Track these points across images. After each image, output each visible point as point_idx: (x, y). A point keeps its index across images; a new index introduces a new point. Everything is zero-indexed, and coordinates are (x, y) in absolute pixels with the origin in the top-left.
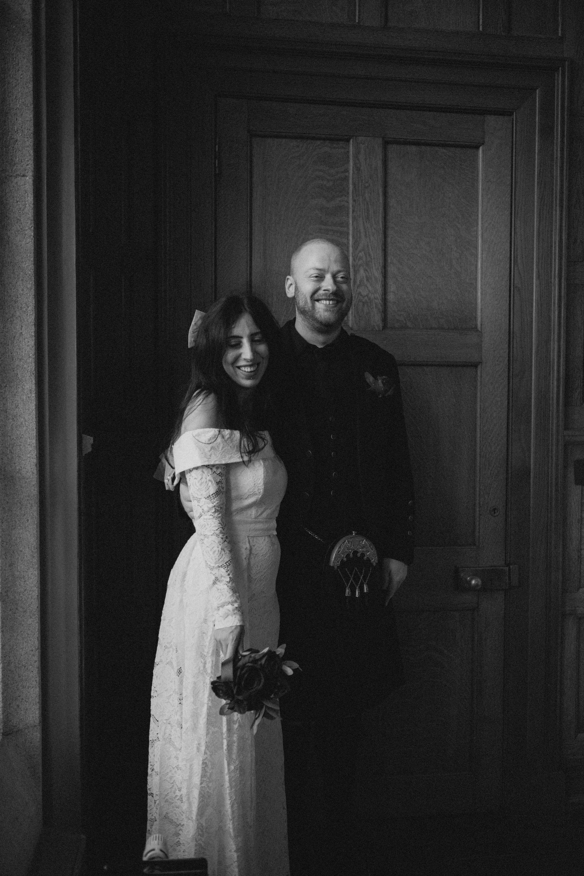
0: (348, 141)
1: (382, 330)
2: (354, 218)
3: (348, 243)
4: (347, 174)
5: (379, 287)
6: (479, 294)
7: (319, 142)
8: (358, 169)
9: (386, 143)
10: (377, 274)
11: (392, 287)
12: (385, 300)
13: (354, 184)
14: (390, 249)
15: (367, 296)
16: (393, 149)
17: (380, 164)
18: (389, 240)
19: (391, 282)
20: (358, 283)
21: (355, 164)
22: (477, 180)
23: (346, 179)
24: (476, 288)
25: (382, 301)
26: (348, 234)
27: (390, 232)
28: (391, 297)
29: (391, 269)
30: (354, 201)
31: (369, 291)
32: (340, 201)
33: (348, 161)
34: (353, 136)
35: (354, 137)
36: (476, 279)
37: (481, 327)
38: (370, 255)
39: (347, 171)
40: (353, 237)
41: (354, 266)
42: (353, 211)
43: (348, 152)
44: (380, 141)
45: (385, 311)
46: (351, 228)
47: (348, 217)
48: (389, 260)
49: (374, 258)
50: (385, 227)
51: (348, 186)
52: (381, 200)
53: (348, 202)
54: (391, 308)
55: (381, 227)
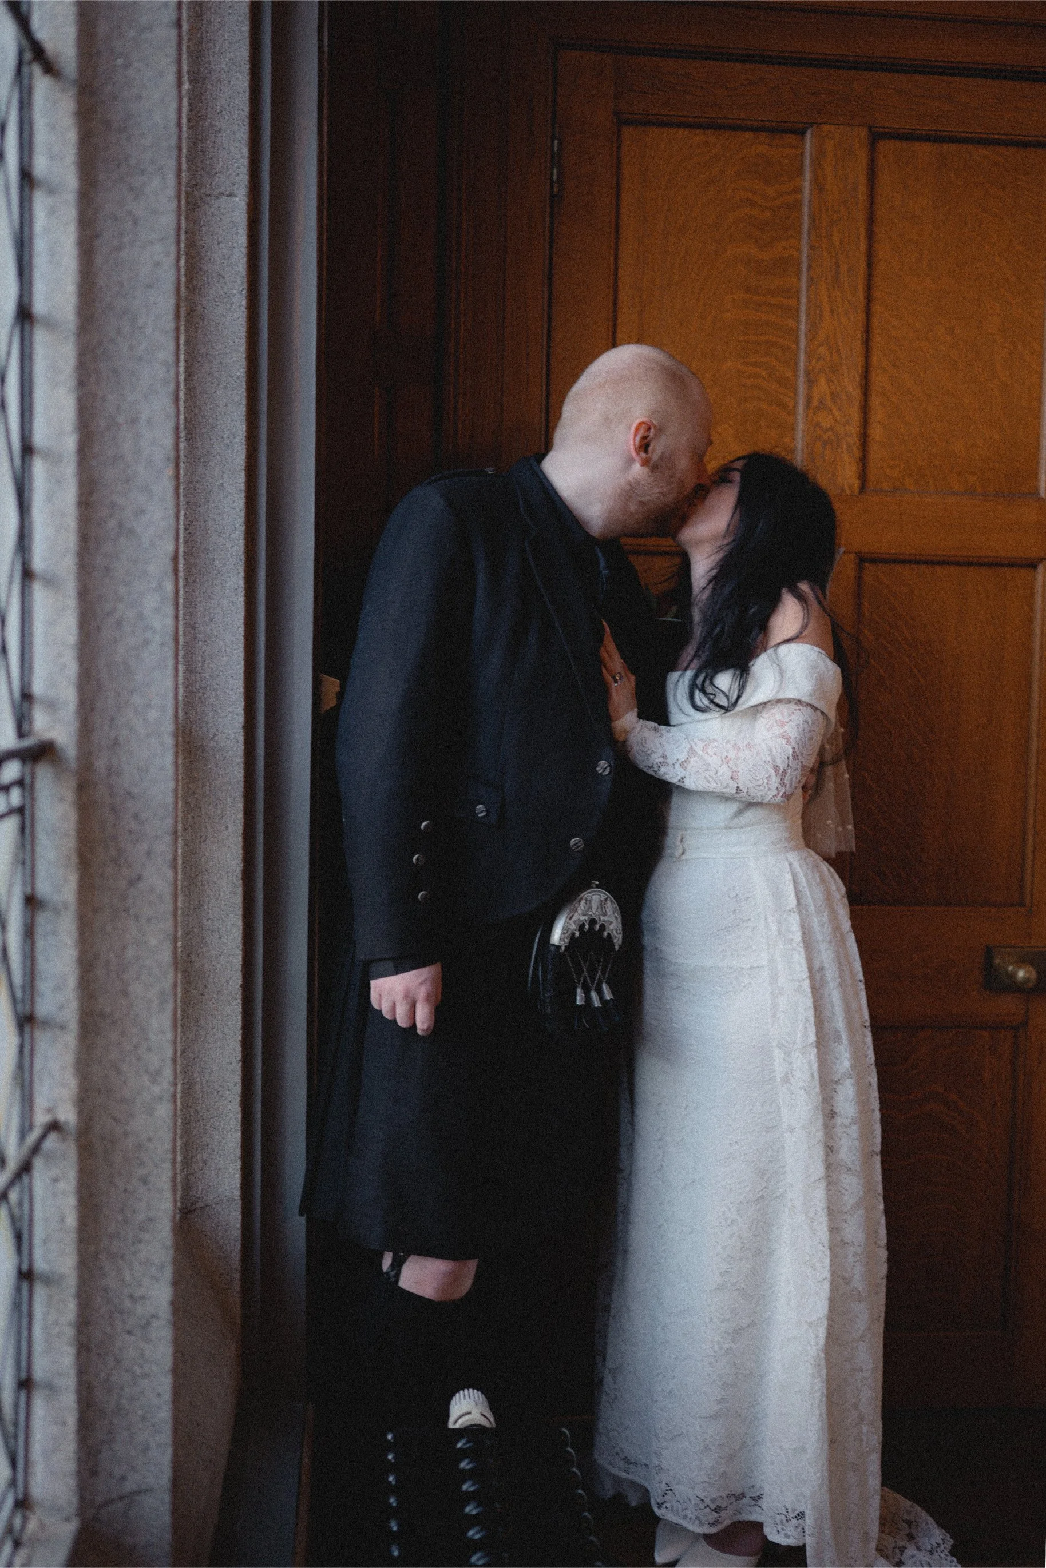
0: (803, 133)
1: (859, 494)
2: (811, 282)
3: (798, 329)
4: (798, 196)
5: (855, 413)
7: (748, 135)
8: (819, 186)
9: (875, 137)
10: (852, 388)
11: (878, 413)
12: (864, 438)
13: (812, 218)
14: (878, 341)
15: (832, 429)
16: (887, 147)
17: (863, 176)
18: (875, 322)
19: (875, 401)
20: (815, 402)
21: (815, 178)
23: (797, 205)
24: (1038, 416)
25: (860, 441)
26: (798, 311)
27: (877, 308)
28: (876, 432)
29: (878, 379)
30: (812, 247)
31: (836, 420)
32: (785, 248)
33: (801, 174)
34: (811, 125)
35: (814, 126)
36: (1041, 400)
38: (838, 351)
39: (799, 190)
40: (808, 316)
41: (808, 373)
42: (809, 268)
43: (802, 154)
44: (864, 132)
45: (863, 460)
46: (804, 300)
47: (799, 279)
48: (874, 361)
49: (847, 358)
50: (869, 299)
51: (799, 219)
52: (863, 247)
53: (799, 250)
54: (877, 454)
55: (862, 298)
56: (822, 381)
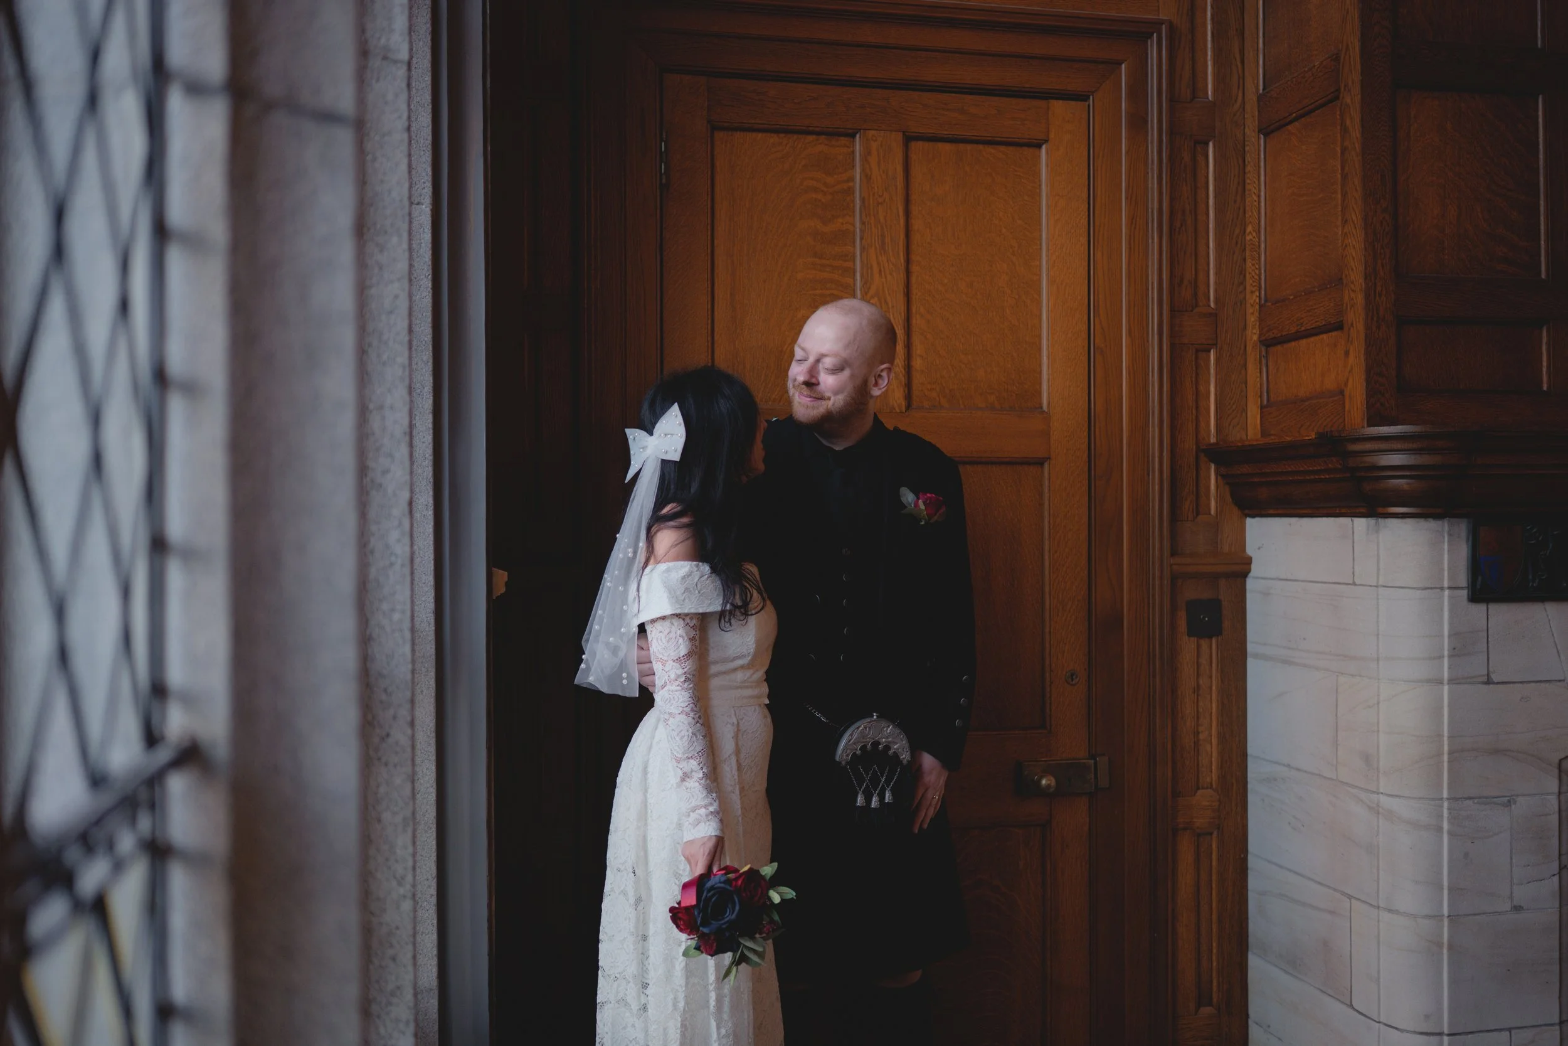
0: (853, 136)
1: (906, 411)
2: (863, 249)
3: (855, 284)
4: (851, 184)
6: (1044, 359)
7: (811, 138)
8: (867, 177)
9: (909, 139)
13: (863, 200)
14: (916, 293)
16: (917, 147)
17: (900, 169)
18: (913, 279)
21: (863, 170)
22: (1040, 195)
23: (850, 191)
24: (1040, 349)
25: (905, 369)
26: (854, 272)
27: (915, 268)
28: (917, 363)
29: (917, 322)
30: (863, 223)
32: (842, 224)
33: (854, 166)
34: (859, 130)
35: (862, 131)
36: (1040, 337)
37: (1048, 407)
38: (886, 301)
39: (852, 179)
40: (862, 276)
42: (862, 239)
43: (853, 152)
44: (899, 136)
45: (909, 385)
46: (858, 263)
47: (854, 246)
48: (914, 309)
49: (893, 307)
50: (908, 261)
51: (853, 201)
52: (902, 221)
53: (853, 225)
54: (918, 379)
55: (902, 261)
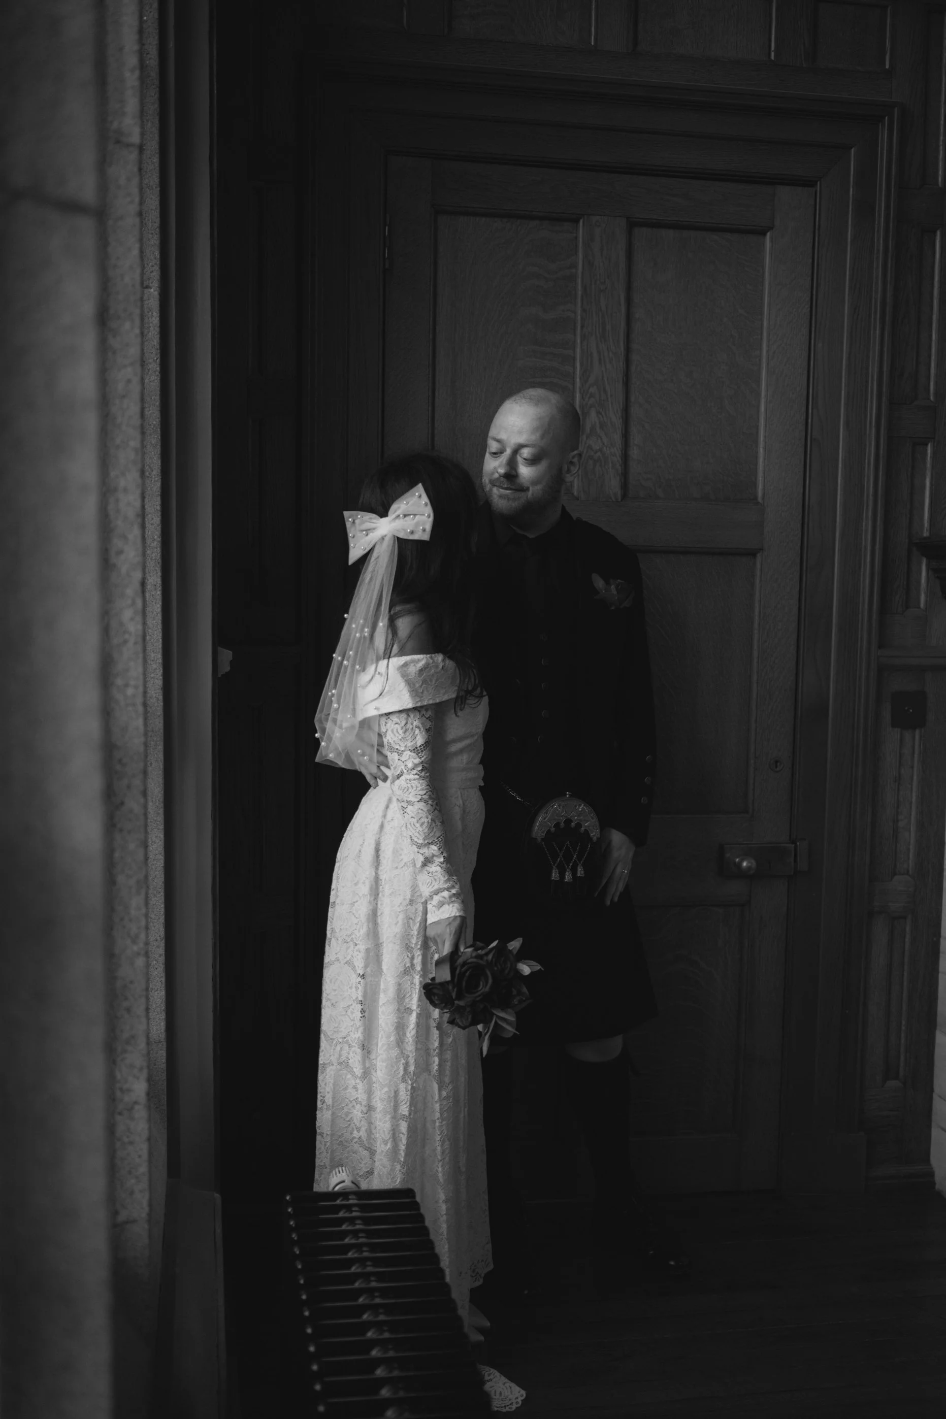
0: (577, 221)
1: (622, 500)
2: (583, 337)
3: (574, 372)
4: (574, 271)
5: (617, 438)
6: (761, 450)
7: (534, 223)
8: (589, 263)
9: (632, 225)
10: (616, 419)
11: (636, 438)
12: (625, 457)
13: (584, 286)
14: (635, 382)
15: (600, 450)
16: (641, 233)
17: (623, 256)
18: (633, 368)
19: (634, 431)
21: (586, 256)
22: (763, 283)
23: (573, 278)
24: (756, 442)
25: (622, 459)
26: (574, 359)
27: (635, 357)
28: (634, 453)
29: (635, 412)
30: (584, 310)
31: (604, 444)
32: (564, 311)
33: (576, 253)
34: (584, 215)
35: (586, 216)
36: (757, 427)
37: (763, 499)
38: (605, 391)
39: (574, 266)
40: (582, 365)
42: (582, 327)
43: (576, 238)
44: (623, 222)
45: (625, 474)
46: (578, 350)
47: (575, 335)
48: (633, 399)
49: (612, 396)
50: (628, 350)
51: (575, 288)
52: (623, 310)
53: (575, 312)
54: (635, 469)
55: (622, 349)
56: (593, 414)
